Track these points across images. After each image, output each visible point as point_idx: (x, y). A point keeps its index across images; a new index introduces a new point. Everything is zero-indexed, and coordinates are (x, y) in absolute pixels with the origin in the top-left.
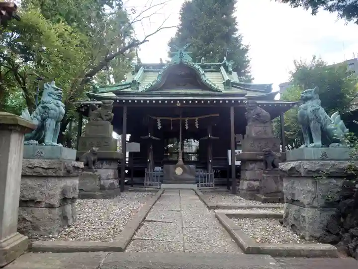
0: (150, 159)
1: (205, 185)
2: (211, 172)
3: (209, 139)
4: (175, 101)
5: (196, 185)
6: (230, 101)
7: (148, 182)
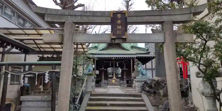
0: (103, 77)
1: (123, 86)
2: (125, 82)
3: (124, 70)
4: (112, 58)
5: (120, 86)
6: (131, 58)
7: (103, 85)
